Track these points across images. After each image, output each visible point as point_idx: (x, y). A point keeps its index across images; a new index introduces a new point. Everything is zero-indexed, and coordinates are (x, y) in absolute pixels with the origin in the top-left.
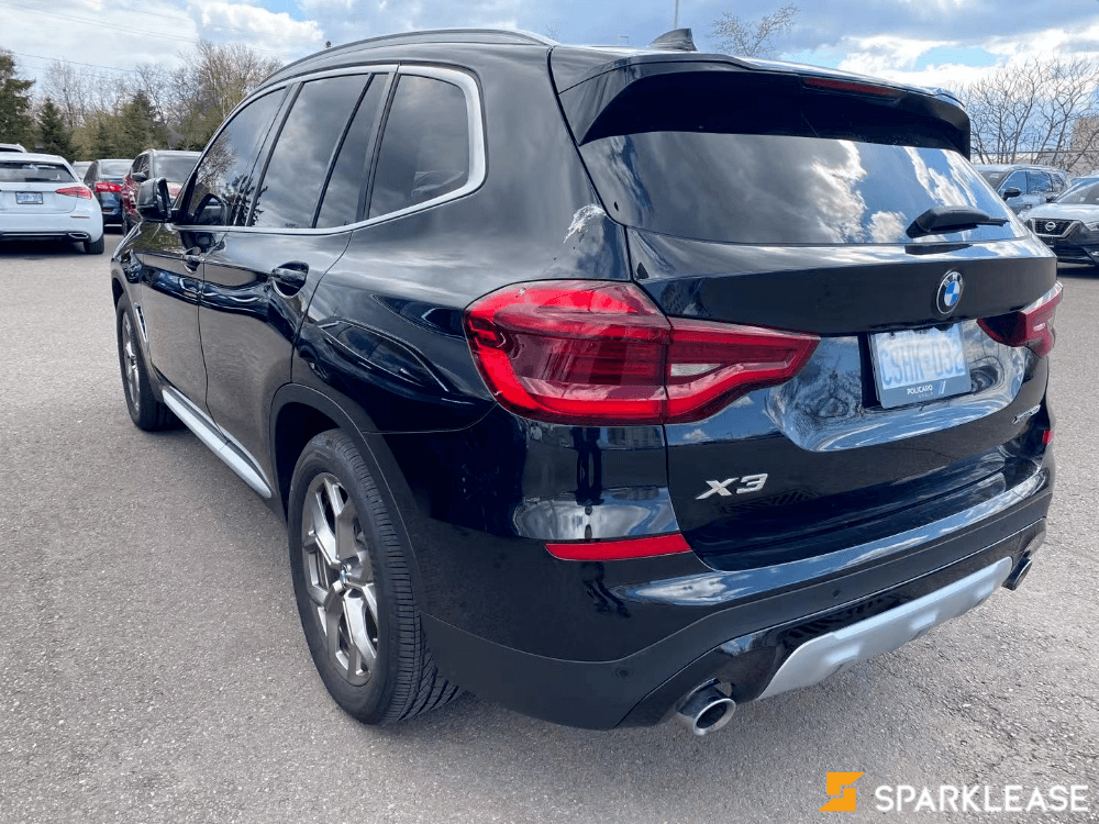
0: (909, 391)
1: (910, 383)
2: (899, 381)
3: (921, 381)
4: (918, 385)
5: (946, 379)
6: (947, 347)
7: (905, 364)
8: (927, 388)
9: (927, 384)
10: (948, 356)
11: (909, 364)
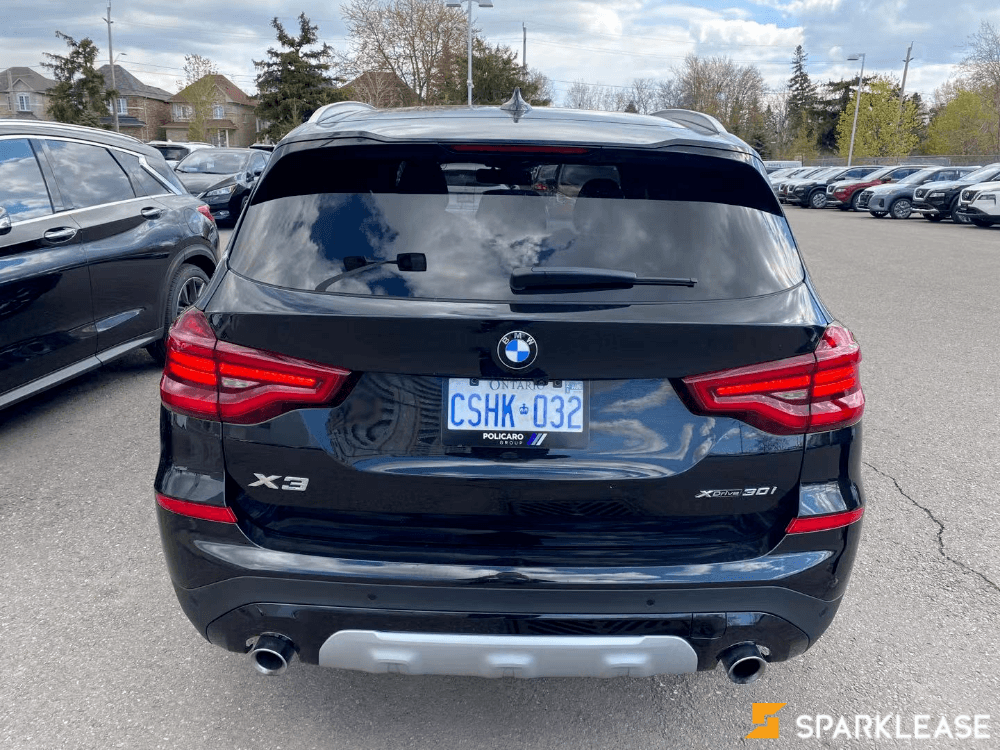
0: (486, 435)
1: (492, 428)
2: (474, 425)
3: (509, 429)
4: (501, 432)
5: (551, 433)
6: (558, 402)
7: (488, 409)
8: (515, 436)
9: (518, 433)
10: (560, 411)
11: (495, 410)
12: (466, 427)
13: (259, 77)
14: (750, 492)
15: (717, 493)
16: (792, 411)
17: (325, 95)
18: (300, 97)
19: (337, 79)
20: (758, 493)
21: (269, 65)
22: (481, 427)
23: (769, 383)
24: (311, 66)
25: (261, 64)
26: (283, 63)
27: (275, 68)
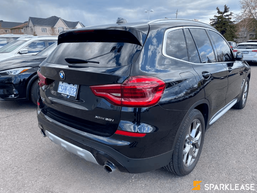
0: (62, 94)
1: (63, 93)
2: (61, 92)
3: (65, 94)
4: (64, 94)
5: (71, 96)
6: (73, 89)
7: (63, 89)
8: (65, 95)
9: (66, 95)
10: (73, 91)
11: (64, 89)
12: (60, 92)
13: (211, 23)
14: (107, 119)
15: (99, 117)
16: (116, 99)
17: (229, 26)
18: (221, 27)
19: (233, 21)
20: (109, 120)
21: (214, 20)
22: (62, 93)
23: (110, 90)
24: (226, 19)
25: (212, 19)
26: (218, 19)
27: (216, 20)
